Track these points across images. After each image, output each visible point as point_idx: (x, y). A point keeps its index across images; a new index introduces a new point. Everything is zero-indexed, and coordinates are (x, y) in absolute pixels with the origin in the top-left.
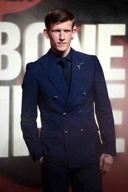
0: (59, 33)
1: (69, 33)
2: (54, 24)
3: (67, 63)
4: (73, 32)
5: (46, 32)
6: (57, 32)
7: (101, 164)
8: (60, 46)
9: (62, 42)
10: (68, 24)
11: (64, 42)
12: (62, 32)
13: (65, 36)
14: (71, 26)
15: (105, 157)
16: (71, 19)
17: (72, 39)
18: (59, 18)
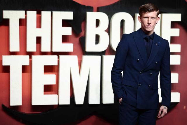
0: (148, 19)
1: (155, 20)
2: (144, 13)
3: (150, 40)
4: (157, 19)
5: (140, 18)
6: (146, 18)
7: (160, 112)
8: (148, 28)
9: (149, 25)
10: (154, 14)
11: (150, 25)
12: (150, 18)
13: (152, 21)
14: (156, 15)
15: (164, 108)
16: (156, 10)
17: (157, 24)
18: (148, 9)
